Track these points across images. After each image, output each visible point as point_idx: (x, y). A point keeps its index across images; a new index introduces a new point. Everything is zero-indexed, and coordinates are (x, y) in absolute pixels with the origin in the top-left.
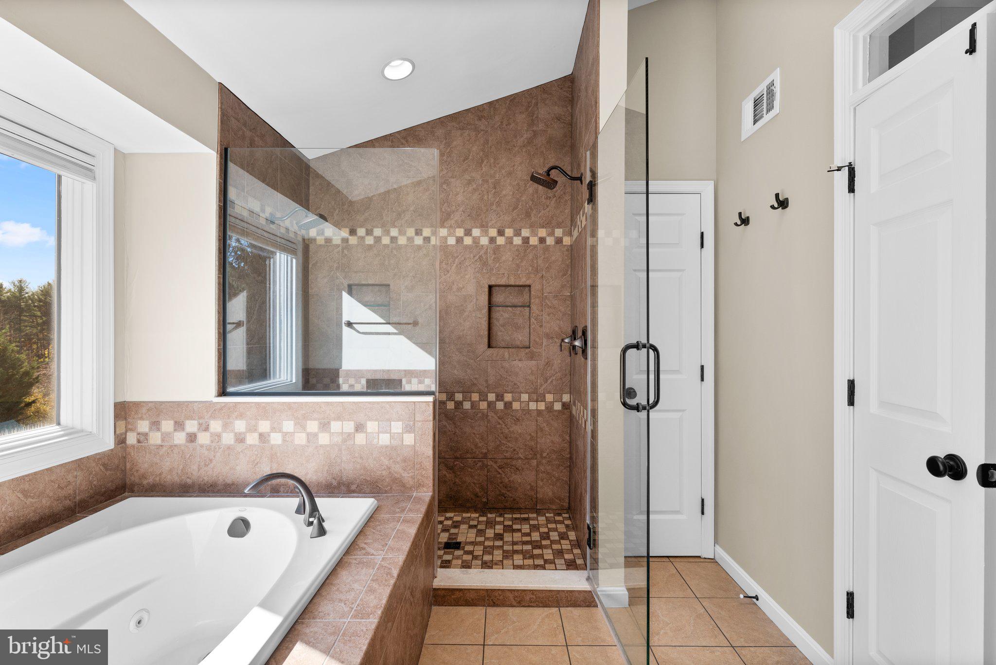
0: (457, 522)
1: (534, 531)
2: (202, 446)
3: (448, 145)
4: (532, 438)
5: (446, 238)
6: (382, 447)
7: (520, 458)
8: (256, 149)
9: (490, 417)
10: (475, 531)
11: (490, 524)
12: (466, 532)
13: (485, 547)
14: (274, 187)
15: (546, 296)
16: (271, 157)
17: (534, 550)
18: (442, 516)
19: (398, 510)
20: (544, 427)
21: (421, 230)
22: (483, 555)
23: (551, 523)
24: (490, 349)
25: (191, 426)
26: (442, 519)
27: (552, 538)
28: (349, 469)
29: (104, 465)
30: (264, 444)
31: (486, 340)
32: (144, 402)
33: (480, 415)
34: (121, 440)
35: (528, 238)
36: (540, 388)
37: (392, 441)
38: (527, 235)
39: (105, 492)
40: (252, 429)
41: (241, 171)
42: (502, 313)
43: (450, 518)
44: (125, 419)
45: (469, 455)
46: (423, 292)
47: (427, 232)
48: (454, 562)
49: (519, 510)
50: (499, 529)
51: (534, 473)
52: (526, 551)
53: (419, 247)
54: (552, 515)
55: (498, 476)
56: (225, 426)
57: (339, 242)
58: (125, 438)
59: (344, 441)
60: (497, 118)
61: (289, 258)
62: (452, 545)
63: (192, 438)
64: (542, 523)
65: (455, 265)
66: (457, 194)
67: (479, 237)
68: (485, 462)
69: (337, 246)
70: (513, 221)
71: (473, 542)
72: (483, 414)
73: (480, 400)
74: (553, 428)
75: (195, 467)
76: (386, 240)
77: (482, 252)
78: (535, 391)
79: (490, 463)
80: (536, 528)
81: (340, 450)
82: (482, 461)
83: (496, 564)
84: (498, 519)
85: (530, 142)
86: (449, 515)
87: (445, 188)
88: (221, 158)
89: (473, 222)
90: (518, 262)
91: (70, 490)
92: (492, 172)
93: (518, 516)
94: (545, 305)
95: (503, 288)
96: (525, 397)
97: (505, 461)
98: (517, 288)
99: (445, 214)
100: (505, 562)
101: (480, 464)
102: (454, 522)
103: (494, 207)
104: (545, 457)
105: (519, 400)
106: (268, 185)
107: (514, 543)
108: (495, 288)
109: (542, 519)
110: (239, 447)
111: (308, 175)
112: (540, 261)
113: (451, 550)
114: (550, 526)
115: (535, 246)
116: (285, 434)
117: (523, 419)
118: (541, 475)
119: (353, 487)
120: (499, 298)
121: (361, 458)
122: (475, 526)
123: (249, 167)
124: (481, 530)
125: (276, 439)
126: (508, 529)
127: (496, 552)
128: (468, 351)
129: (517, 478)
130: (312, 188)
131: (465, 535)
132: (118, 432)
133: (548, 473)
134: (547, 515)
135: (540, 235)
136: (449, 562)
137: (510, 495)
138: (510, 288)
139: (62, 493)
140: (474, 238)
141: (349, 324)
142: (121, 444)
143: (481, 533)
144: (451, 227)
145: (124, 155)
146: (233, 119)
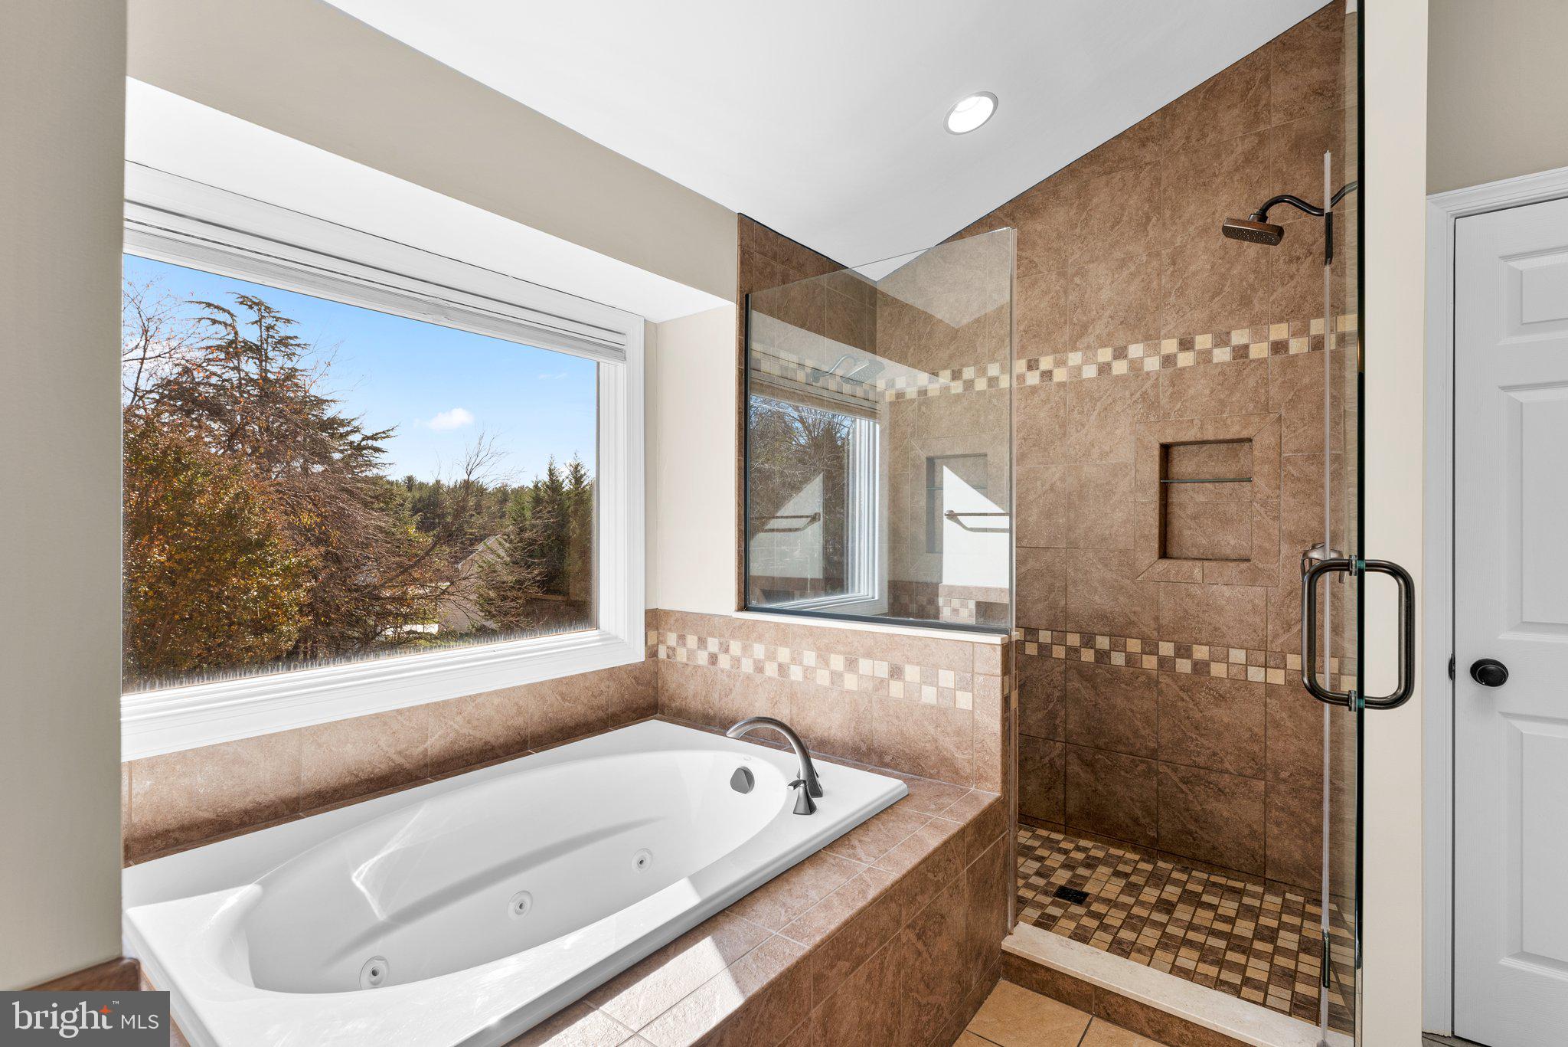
0: (1095, 858)
1: (1245, 918)
2: (722, 671)
3: (1083, 207)
4: (1254, 738)
5: (1079, 368)
6: (925, 706)
7: (1227, 772)
8: (791, 284)
9: (1163, 685)
10: (1122, 882)
11: (1158, 879)
12: (1105, 879)
13: (1130, 916)
14: (819, 331)
15: (1288, 459)
16: (814, 292)
17: (1228, 953)
18: (1072, 842)
19: (933, 807)
20: (1283, 719)
21: (1037, 361)
22: (1120, 927)
23: (1292, 913)
24: (1166, 563)
25: (713, 645)
26: (1070, 846)
27: (1280, 943)
28: (882, 730)
29: (635, 678)
30: (784, 679)
31: (1155, 545)
32: (672, 611)
33: (1142, 678)
34: (652, 653)
35: (1246, 347)
36: (1272, 642)
37: (940, 700)
38: (1244, 341)
39: (637, 709)
40: (771, 656)
41: (769, 319)
42: (1191, 493)
43: (1085, 850)
44: (657, 629)
45: (1121, 748)
46: (1040, 463)
47: (1046, 363)
48: (1063, 923)
49: (1225, 869)
50: (1172, 892)
51: (1258, 806)
52: (1212, 949)
53: (1034, 390)
54: (1301, 899)
55: (1181, 796)
56: (745, 648)
57: (914, 396)
58: (657, 651)
59: (877, 689)
60: (1178, 133)
61: (871, 423)
62: (1072, 895)
63: (713, 659)
64: (1271, 907)
65: (1096, 413)
66: (1100, 289)
67: (1142, 358)
68: (1154, 766)
69: (912, 401)
70: (1212, 318)
71: (1110, 901)
72: (1149, 677)
73: (1143, 652)
74: (1304, 725)
75: (716, 696)
76: (981, 385)
77: (1149, 384)
78: (1263, 646)
79: (1163, 769)
80: (1253, 913)
81: (870, 701)
82: (1148, 763)
83: (1139, 951)
84: (1176, 875)
85: (1249, 158)
86: (1083, 843)
87: (1078, 282)
88: (741, 308)
89: (1129, 333)
90: (1222, 396)
91: (602, 700)
92: (1168, 235)
93: (1222, 880)
94: (1285, 476)
95: (1195, 447)
96: (1238, 656)
97: (1195, 771)
98: (1224, 446)
99: (1078, 328)
100: (1158, 952)
101: (1142, 767)
102: (1088, 857)
103: (1172, 299)
104: (1285, 781)
105: (1225, 660)
106: (809, 329)
107: (1191, 926)
108: (1175, 448)
109: (1273, 901)
110: (758, 678)
111: (874, 304)
112: (1273, 391)
113: (1066, 902)
114: (1285, 918)
115: (1262, 362)
116: (806, 669)
117: (1234, 698)
118: (1274, 813)
119: (887, 759)
120: (1183, 465)
121: (898, 717)
122: (1126, 875)
123: (780, 312)
124: (1135, 885)
125: (796, 673)
126: (1192, 899)
127: (1147, 931)
128: (1121, 564)
129: (1221, 809)
130: (879, 322)
131: (1101, 884)
132: (649, 644)
133: (1292, 814)
134: (1288, 896)
135: (1273, 337)
136: (1054, 919)
137: (1206, 837)
138: (1209, 445)
139: (595, 702)
140: (1132, 362)
141: (952, 516)
142: (653, 657)
143: (1132, 889)
144: (1089, 347)
145: (656, 326)
146: (758, 255)
